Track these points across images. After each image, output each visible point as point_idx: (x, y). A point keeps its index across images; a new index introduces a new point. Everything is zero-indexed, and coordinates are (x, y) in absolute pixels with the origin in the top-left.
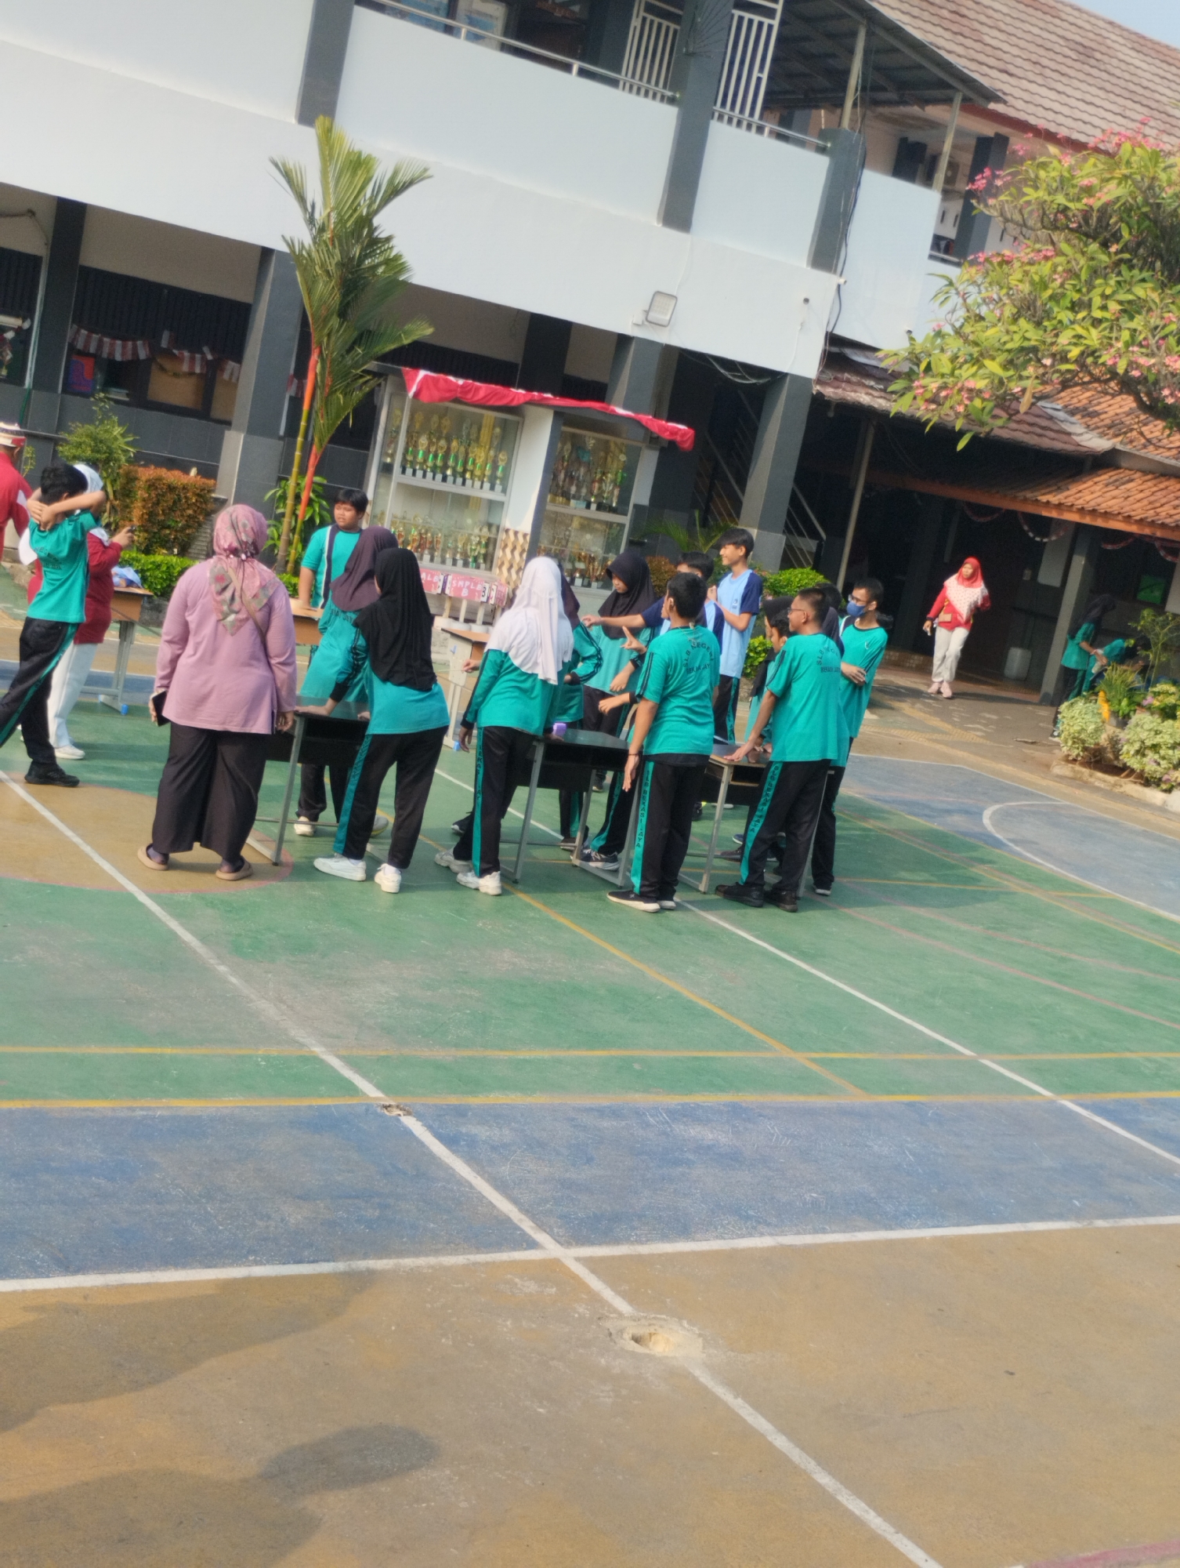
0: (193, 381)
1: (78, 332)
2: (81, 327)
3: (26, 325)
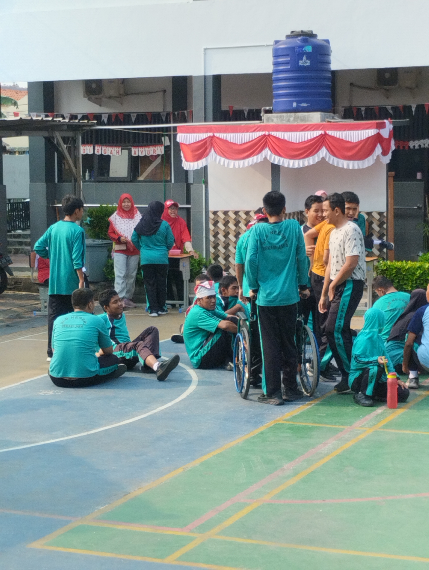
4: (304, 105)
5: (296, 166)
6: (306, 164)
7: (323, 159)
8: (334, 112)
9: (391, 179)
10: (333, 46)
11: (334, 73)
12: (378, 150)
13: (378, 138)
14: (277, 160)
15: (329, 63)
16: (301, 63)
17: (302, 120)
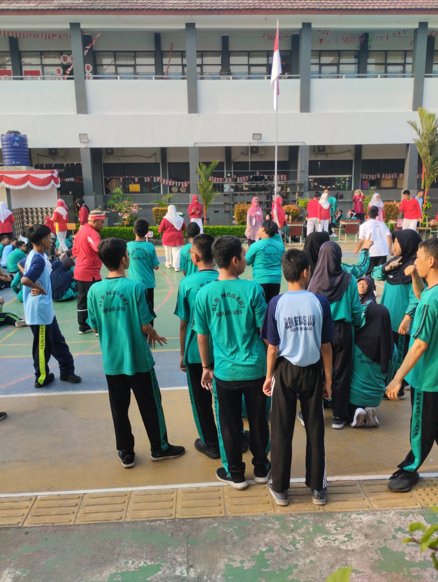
0: (392, 180)
1: (363, 175)
2: (363, 174)
3: (351, 176)
4: (18, 163)
5: (17, 189)
6: (21, 188)
7: (28, 186)
8: (31, 166)
9: (59, 194)
10: (29, 138)
11: (30, 149)
12: (53, 182)
13: (52, 177)
14: (8, 186)
15: (27, 145)
16: (14, 145)
17: (18, 169)
